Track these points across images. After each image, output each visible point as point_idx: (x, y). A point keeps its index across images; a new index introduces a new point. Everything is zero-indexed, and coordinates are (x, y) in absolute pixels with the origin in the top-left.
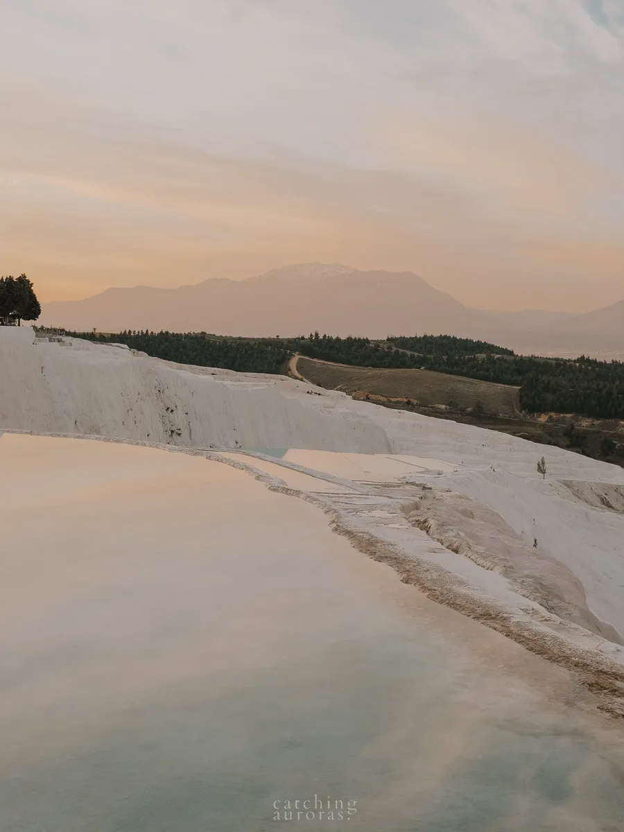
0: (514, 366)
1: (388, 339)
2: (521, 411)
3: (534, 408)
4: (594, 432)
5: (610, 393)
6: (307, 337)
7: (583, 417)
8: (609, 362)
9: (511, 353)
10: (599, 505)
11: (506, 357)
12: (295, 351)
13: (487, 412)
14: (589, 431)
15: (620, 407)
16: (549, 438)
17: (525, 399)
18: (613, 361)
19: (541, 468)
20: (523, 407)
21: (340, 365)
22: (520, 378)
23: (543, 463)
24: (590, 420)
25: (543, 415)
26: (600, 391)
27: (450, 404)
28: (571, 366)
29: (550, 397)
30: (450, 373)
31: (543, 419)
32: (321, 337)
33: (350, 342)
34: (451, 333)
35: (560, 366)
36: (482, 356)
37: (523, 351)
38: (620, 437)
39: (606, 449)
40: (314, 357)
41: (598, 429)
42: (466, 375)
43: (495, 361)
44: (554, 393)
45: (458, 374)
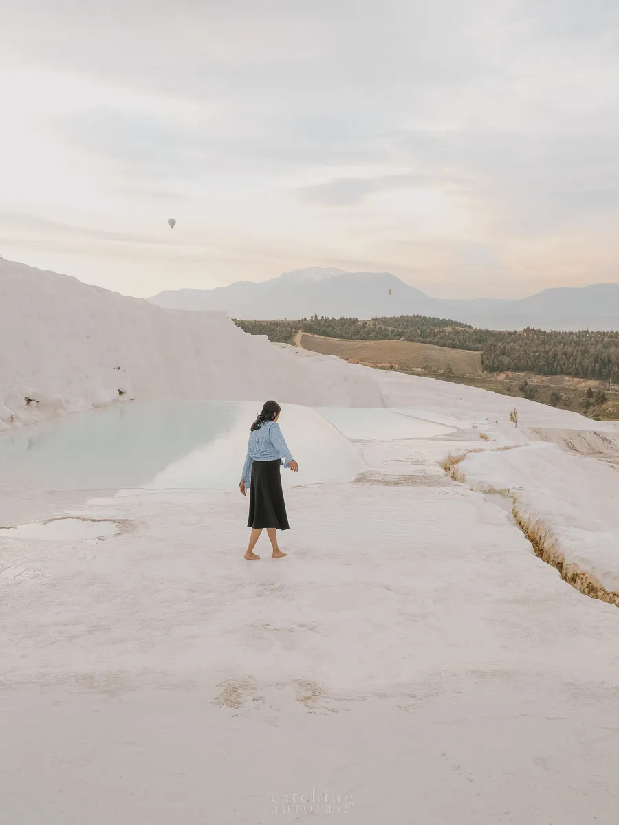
0: (473, 337)
1: (373, 319)
2: (483, 372)
3: (493, 369)
4: (544, 387)
6: (309, 319)
7: (535, 374)
8: (548, 331)
9: (470, 327)
10: (567, 449)
11: (467, 329)
12: (299, 329)
13: (456, 373)
14: (540, 386)
15: (564, 365)
16: (507, 392)
17: (486, 362)
18: (552, 331)
19: (513, 418)
20: (486, 368)
21: (335, 339)
22: (480, 346)
23: (515, 413)
24: (541, 377)
25: (501, 374)
26: (547, 353)
27: (425, 367)
28: (520, 335)
29: (506, 360)
30: (424, 342)
31: (502, 377)
32: (320, 318)
33: (344, 322)
34: (422, 314)
35: (513, 336)
36: (448, 329)
37: (478, 326)
38: (565, 390)
39: (555, 400)
40: (314, 333)
41: (547, 384)
42: (437, 343)
43: (459, 333)
44: (509, 356)
45: (431, 343)
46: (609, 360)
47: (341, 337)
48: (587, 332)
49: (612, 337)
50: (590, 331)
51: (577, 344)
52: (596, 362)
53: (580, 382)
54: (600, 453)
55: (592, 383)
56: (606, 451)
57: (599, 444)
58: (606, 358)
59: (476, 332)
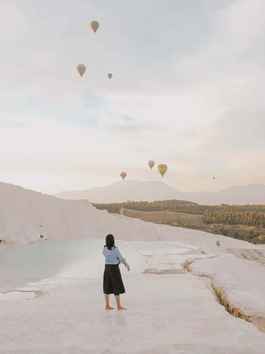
0: (199, 208)
1: (154, 202)
2: (204, 224)
3: (209, 223)
4: (231, 230)
5: (235, 216)
6: (126, 202)
7: (227, 224)
8: (232, 205)
9: (198, 204)
10: (242, 257)
11: (196, 205)
12: (122, 207)
13: (192, 225)
14: (229, 230)
15: (240, 220)
16: (215, 233)
17: (205, 220)
18: (233, 205)
19: (218, 244)
20: (205, 222)
21: (138, 211)
22: (202, 212)
23: (219, 242)
24: (229, 226)
25: (212, 225)
26: (232, 215)
27: (178, 223)
28: (219, 207)
29: (214, 218)
30: (178, 212)
31: (212, 226)
32: (131, 202)
33: (141, 203)
34: (176, 199)
35: (216, 208)
36: (188, 205)
37: (201, 203)
38: (241, 231)
39: (236, 236)
40: (129, 209)
41: (233, 229)
42: (183, 212)
43: (193, 207)
44: (215, 216)
45: (181, 212)
46: (259, 217)
47: (141, 210)
48: (249, 205)
49: (259, 207)
50: (250, 205)
51: (244, 210)
52: (253, 218)
53: (247, 227)
54: (257, 259)
55: (252, 228)
56: (260, 258)
57: (256, 255)
58: (258, 217)
59: (200, 206)
